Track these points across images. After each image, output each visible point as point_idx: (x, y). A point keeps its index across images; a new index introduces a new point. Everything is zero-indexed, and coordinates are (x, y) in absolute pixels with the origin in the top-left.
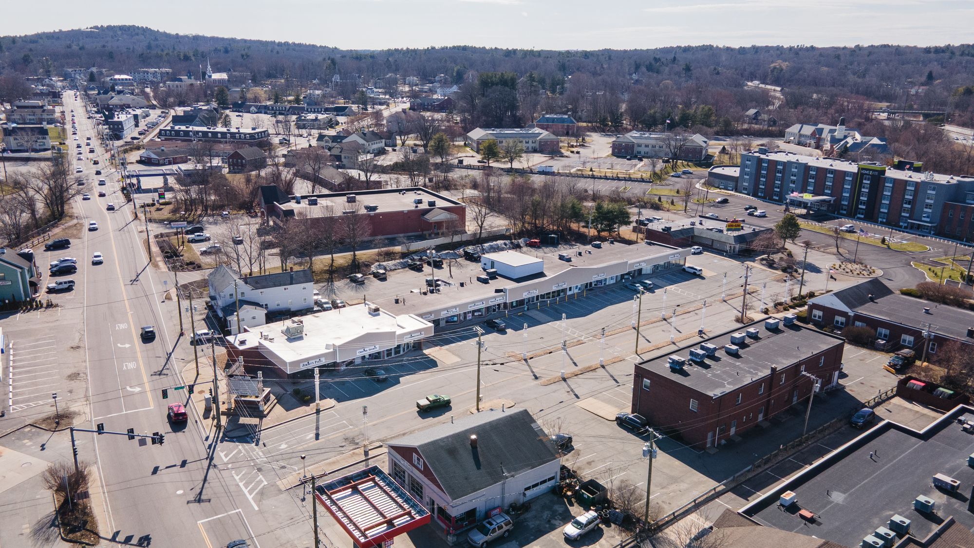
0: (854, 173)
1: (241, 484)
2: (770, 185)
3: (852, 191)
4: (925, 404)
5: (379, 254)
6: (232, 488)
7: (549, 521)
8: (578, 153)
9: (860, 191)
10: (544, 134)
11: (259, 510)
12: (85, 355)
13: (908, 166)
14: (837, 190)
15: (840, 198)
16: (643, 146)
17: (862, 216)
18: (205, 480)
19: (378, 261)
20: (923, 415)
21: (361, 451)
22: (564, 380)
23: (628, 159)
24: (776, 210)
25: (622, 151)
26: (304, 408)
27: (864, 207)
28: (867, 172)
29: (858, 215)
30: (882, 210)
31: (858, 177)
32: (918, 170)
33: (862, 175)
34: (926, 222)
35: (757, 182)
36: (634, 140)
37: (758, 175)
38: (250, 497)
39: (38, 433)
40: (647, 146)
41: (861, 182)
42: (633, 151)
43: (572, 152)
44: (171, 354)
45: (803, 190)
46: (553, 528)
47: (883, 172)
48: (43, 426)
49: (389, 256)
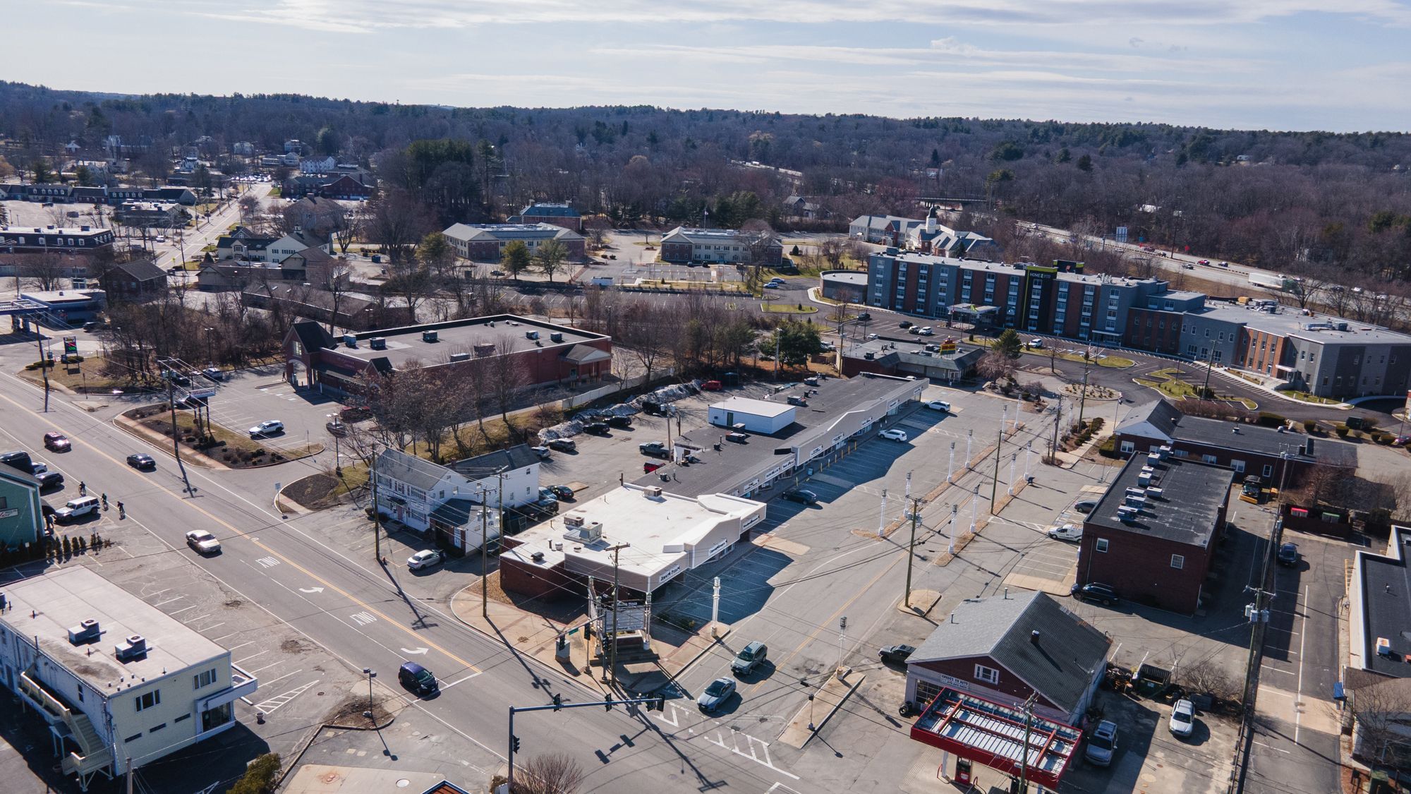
0: (1020, 277)
1: (736, 750)
2: (911, 294)
3: (1020, 299)
4: (1318, 532)
5: (537, 415)
6: (733, 759)
7: (1137, 722)
8: (613, 258)
9: (1029, 297)
10: (562, 232)
11: (802, 778)
12: (267, 614)
13: (1068, 267)
14: (1000, 297)
15: (1005, 308)
16: (703, 247)
17: (1035, 329)
18: (685, 758)
19: (542, 427)
20: (1327, 544)
21: (833, 680)
22: (956, 556)
23: (690, 266)
24: (935, 326)
25: (676, 254)
26: (694, 639)
27: (1036, 317)
28: (1038, 275)
29: (1029, 328)
30: (1057, 320)
31: (1026, 283)
32: (1080, 271)
33: (1032, 278)
34: (1110, 331)
35: (894, 292)
36: (690, 240)
37: (895, 281)
38: (770, 765)
39: (357, 738)
40: (708, 247)
41: (1031, 288)
42: (690, 255)
43: (604, 257)
44: (401, 593)
45: (959, 301)
46: (1151, 730)
47: (1054, 275)
48: (349, 725)
49: (549, 418)
